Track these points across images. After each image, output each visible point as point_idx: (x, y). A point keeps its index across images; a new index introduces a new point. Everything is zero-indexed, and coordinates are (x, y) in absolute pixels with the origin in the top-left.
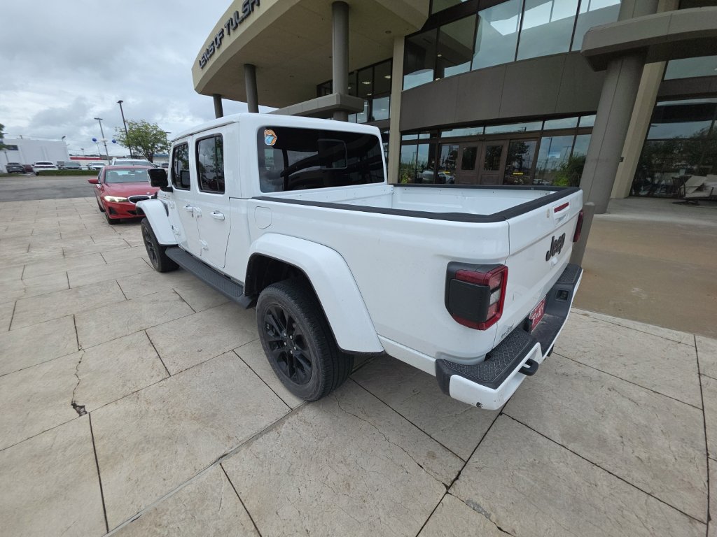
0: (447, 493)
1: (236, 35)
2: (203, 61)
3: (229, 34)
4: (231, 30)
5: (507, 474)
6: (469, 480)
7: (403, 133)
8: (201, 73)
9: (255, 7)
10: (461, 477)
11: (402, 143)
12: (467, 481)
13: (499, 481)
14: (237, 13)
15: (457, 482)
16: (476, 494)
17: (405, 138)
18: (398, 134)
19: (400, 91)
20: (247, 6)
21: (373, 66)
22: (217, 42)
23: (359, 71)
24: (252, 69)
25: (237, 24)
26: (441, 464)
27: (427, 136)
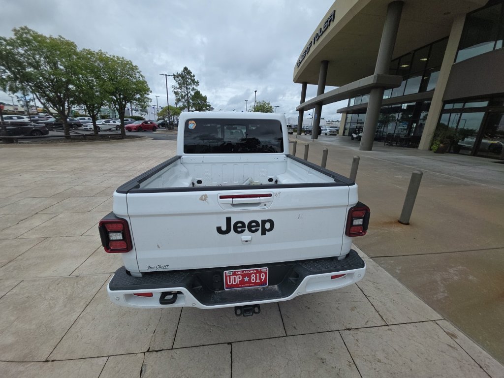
0: (144, 353)
1: (317, 44)
2: (299, 64)
3: (314, 43)
4: (316, 41)
5: (178, 373)
6: (160, 357)
7: (445, 102)
8: (297, 70)
9: (331, 22)
10: (159, 353)
11: (443, 111)
12: (159, 356)
13: (169, 372)
14: (321, 29)
15: (155, 352)
16: (152, 366)
17: (448, 106)
18: (440, 104)
19: (452, 63)
20: (327, 24)
21: (431, 45)
22: (307, 51)
23: (415, 51)
24: (326, 63)
25: (319, 37)
26: (162, 339)
27: (485, 104)
